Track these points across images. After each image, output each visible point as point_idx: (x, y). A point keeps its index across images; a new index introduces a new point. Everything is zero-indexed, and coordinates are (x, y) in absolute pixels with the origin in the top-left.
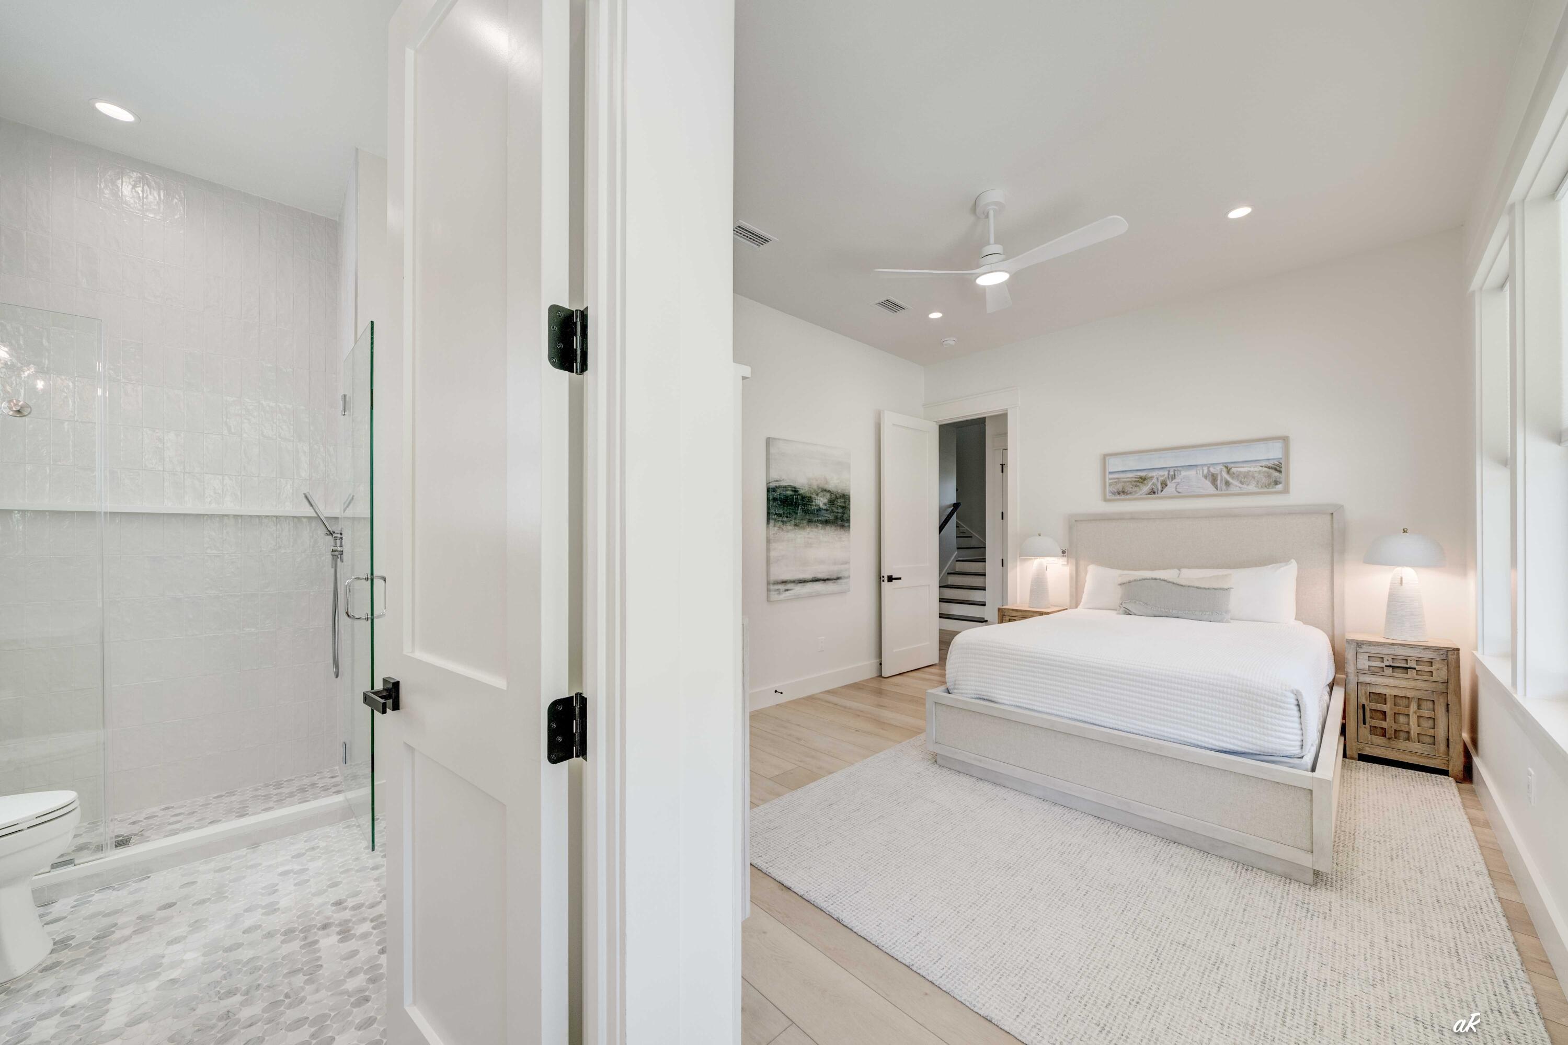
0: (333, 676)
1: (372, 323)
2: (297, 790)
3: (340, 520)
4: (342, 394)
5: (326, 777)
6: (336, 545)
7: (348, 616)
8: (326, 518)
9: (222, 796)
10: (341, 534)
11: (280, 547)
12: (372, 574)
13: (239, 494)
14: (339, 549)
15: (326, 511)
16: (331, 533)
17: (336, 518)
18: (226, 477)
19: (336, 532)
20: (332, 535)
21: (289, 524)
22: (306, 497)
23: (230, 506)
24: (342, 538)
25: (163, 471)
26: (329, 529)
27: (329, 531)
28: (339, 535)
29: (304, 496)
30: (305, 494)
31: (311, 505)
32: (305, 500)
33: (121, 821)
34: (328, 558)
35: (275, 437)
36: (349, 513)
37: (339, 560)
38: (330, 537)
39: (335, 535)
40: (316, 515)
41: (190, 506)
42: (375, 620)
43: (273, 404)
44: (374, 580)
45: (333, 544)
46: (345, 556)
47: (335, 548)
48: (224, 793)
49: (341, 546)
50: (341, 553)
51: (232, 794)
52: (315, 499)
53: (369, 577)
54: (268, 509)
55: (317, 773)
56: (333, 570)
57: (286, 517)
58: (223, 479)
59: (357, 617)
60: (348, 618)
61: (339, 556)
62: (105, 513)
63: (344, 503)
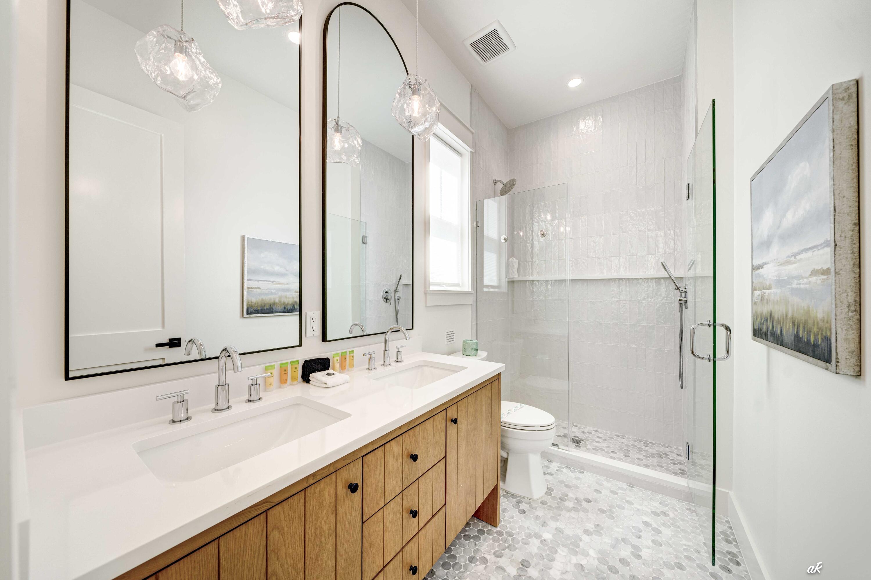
0: (679, 387)
1: (714, 101)
2: (656, 453)
3: (684, 279)
4: (687, 183)
5: (674, 453)
6: (681, 296)
7: (693, 354)
8: (675, 278)
9: (619, 436)
10: (685, 289)
11: (648, 297)
12: (715, 321)
13: (627, 266)
14: (684, 299)
15: (675, 274)
16: (678, 288)
17: (682, 278)
18: (621, 258)
19: (682, 287)
20: (679, 290)
21: (653, 283)
22: (663, 265)
23: (623, 274)
24: (686, 292)
25: (595, 257)
26: (678, 285)
27: (677, 286)
28: (684, 290)
29: (661, 264)
30: (661, 262)
31: (666, 270)
32: (662, 267)
33: (579, 428)
34: (676, 305)
35: (645, 230)
36: (692, 273)
37: (684, 307)
38: (678, 290)
39: (681, 289)
40: (668, 276)
41: (606, 275)
42: (717, 362)
43: (643, 210)
44: (717, 327)
45: (680, 296)
46: (689, 304)
47: (681, 298)
48: (619, 435)
49: (685, 297)
50: (686, 302)
51: (623, 437)
52: (668, 265)
53: (712, 323)
54: (641, 274)
55: (669, 446)
56: (679, 314)
57: (652, 279)
58: (620, 259)
59: (701, 356)
60: (692, 356)
61: (684, 304)
62: (569, 280)
63: (688, 265)
